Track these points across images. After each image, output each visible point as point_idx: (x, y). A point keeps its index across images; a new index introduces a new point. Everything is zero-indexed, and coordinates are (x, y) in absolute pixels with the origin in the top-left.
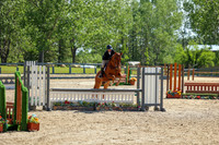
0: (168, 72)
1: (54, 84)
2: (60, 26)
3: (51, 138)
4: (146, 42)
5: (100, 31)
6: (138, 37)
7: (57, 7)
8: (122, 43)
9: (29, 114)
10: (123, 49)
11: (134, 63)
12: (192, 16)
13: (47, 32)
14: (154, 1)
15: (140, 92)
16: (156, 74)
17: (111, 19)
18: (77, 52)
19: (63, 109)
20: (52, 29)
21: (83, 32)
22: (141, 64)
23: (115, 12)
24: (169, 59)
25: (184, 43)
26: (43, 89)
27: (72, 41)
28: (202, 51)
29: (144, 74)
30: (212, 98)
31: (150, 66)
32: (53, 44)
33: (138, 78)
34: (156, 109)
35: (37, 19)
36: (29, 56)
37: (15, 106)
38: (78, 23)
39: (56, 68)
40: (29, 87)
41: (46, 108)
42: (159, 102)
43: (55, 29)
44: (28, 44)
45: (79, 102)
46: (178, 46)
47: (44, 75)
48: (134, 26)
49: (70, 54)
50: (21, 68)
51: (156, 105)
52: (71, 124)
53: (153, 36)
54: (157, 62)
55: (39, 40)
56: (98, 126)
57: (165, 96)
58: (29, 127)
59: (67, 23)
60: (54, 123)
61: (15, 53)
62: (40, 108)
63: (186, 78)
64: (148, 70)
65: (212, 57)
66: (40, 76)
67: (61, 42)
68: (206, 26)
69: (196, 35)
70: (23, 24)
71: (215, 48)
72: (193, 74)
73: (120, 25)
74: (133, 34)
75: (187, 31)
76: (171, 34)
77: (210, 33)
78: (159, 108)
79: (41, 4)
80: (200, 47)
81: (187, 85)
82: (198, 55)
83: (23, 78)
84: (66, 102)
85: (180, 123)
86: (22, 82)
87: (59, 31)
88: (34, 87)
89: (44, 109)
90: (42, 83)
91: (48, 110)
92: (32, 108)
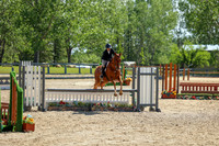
0: (163, 72)
1: (50, 84)
2: (55, 26)
3: (46, 139)
4: (141, 42)
5: (95, 30)
6: (134, 37)
7: (52, 6)
8: (118, 42)
9: (24, 115)
10: (118, 49)
11: (129, 63)
12: (187, 16)
13: (43, 32)
14: (150, 1)
15: (136, 92)
16: (151, 74)
17: (107, 18)
18: (73, 52)
19: (58, 110)
20: (47, 29)
21: (78, 31)
22: (137, 65)
23: (110, 11)
24: (164, 59)
25: (180, 42)
26: (38, 89)
27: (67, 41)
28: (197, 50)
29: (139, 74)
30: (207, 98)
31: (145, 66)
32: (48, 43)
33: (134, 78)
34: (151, 110)
35: (33, 18)
36: (25, 56)
37: (10, 107)
38: (73, 23)
39: (51, 69)
40: (24, 88)
41: (41, 109)
42: (154, 102)
43: (51, 29)
44: (24, 44)
45: (74, 102)
46: (174, 46)
47: (39, 76)
48: (129, 26)
49: (66, 53)
50: (16, 69)
51: (151, 105)
52: (66, 125)
53: (148, 35)
54: (152, 62)
55: (34, 40)
56: (93, 127)
57: (160, 96)
58: (24, 127)
59: (62, 23)
60: (49, 123)
61: (11, 53)
62: (36, 108)
63: (181, 78)
64: (144, 70)
65: (207, 57)
66: (36, 76)
67: (57, 42)
68: (201, 25)
69: (191, 35)
70: (18, 24)
71: (211, 48)
72: (188, 74)
73: (115, 24)
74: (128, 34)
75: (183, 30)
76: (166, 34)
77: (205, 32)
78: (155, 108)
79: (36, 3)
80: (196, 47)
81: (183, 85)
82: (193, 55)
83: (19, 78)
84: (61, 102)
85: (176, 124)
86: (17, 82)
87: (54, 31)
88: (29, 87)
89: (39, 109)
90: (38, 83)
91: (43, 110)
92: (28, 109)
